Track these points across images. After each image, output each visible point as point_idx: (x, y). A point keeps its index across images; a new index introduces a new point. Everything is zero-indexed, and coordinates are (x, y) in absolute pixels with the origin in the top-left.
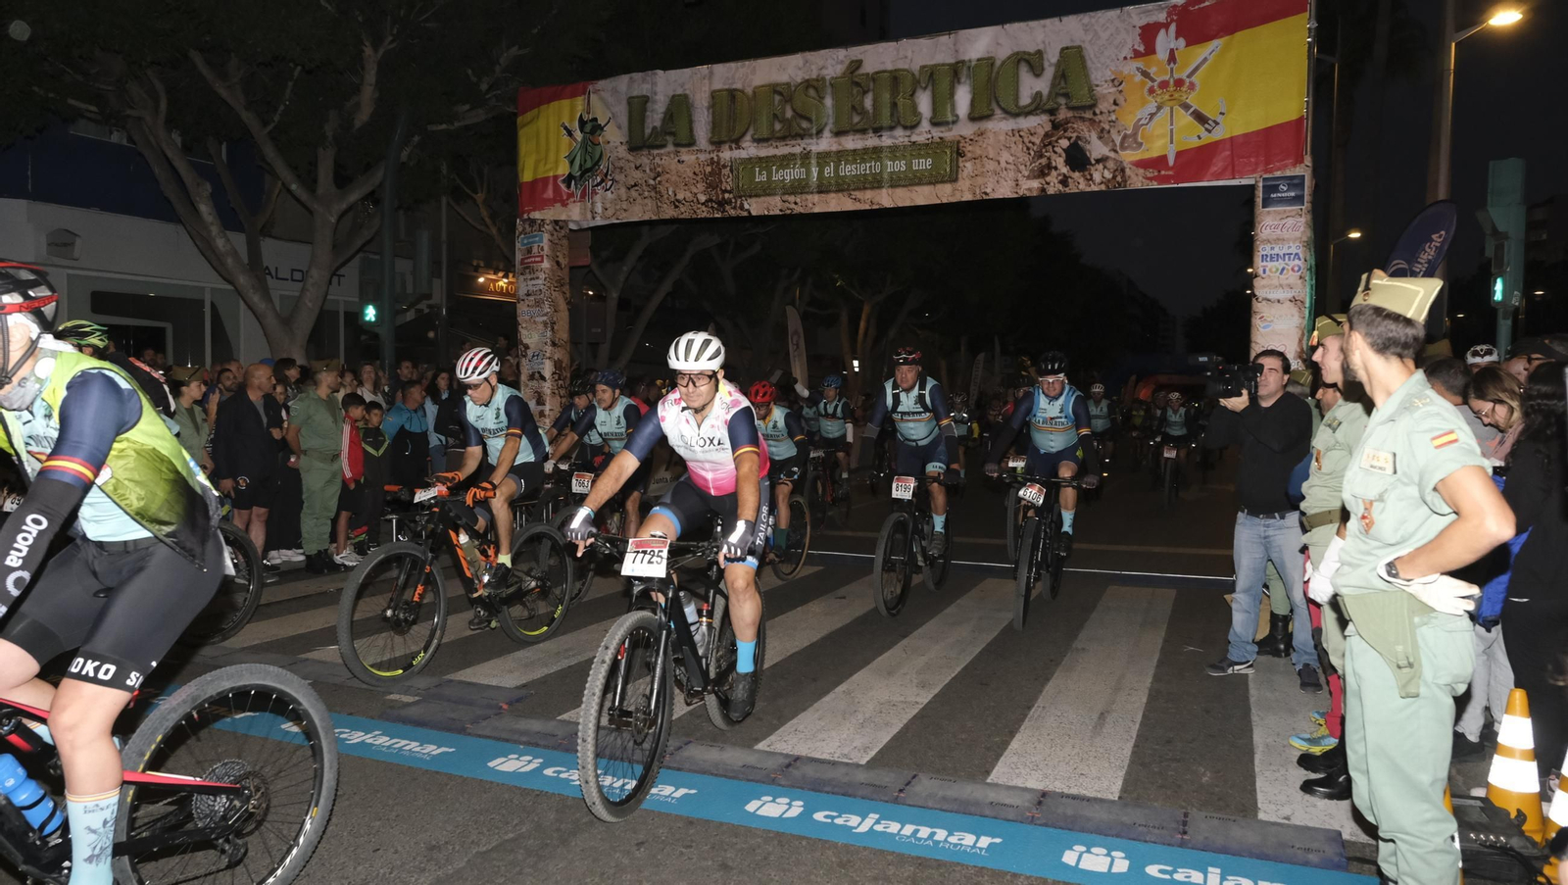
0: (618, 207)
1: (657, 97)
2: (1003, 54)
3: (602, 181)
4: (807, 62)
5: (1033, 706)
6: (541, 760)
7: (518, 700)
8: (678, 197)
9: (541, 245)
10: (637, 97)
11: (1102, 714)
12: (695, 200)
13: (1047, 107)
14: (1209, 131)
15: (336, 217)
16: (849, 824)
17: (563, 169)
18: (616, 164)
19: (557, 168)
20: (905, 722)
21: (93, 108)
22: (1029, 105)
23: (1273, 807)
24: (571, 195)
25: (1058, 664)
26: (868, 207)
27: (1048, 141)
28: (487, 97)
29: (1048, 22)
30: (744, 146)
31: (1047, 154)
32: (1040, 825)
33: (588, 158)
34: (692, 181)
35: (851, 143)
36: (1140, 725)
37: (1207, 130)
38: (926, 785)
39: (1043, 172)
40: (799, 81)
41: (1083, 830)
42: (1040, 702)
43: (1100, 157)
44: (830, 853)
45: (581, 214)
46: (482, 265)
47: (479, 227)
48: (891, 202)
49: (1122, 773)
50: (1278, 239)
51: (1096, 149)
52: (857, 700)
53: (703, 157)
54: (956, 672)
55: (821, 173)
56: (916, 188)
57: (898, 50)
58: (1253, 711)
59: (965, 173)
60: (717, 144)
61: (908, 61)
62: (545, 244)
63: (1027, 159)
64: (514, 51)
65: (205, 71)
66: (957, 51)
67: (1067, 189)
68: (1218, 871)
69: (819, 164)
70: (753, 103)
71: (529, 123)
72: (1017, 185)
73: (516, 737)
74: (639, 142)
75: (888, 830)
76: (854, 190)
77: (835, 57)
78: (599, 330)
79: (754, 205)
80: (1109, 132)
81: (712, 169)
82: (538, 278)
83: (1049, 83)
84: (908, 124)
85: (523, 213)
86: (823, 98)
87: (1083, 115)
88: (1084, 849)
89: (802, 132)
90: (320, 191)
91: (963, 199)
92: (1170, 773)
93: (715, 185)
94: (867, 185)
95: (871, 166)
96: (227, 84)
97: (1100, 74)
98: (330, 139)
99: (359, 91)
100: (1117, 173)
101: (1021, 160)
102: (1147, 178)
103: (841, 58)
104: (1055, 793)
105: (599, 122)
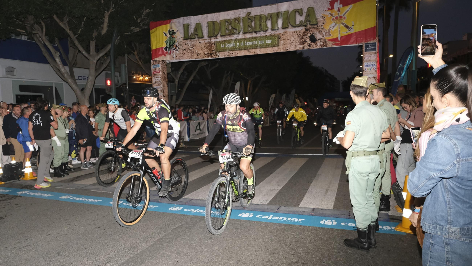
0: (180, 56)
1: (192, 24)
2: (291, 10)
3: (175, 48)
4: (235, 13)
5: (308, 189)
6: (182, 208)
8: (199, 53)
9: (159, 68)
10: (186, 24)
11: (327, 190)
12: (204, 53)
13: (304, 25)
14: (350, 31)
15: (96, 61)
16: (265, 218)
17: (164, 45)
18: (180, 43)
19: (162, 45)
20: (276, 194)
21: (24, 31)
22: (299, 24)
24: (167, 53)
25: (313, 179)
26: (253, 54)
27: (305, 34)
28: (140, 24)
30: (218, 37)
31: (304, 38)
32: (314, 216)
34: (203, 48)
35: (248, 36)
37: (349, 30)
38: (283, 208)
39: (303, 43)
40: (233, 18)
41: (324, 216)
42: (310, 188)
43: (319, 38)
44: (262, 224)
45: (170, 58)
46: (134, 72)
47: (135, 62)
48: (260, 52)
49: (333, 203)
50: (369, 60)
51: (318, 36)
53: (206, 41)
54: (287, 182)
55: (240, 45)
56: (268, 48)
57: (261, 9)
59: (281, 44)
60: (210, 37)
61: (264, 12)
62: (160, 67)
63: (299, 39)
64: (147, 10)
65: (57, 20)
67: (310, 48)
69: (239, 42)
70: (220, 25)
71: (154, 32)
72: (296, 47)
74: (187, 38)
75: (276, 219)
76: (249, 49)
77: (243, 11)
78: (174, 91)
79: (221, 55)
80: (322, 31)
81: (209, 45)
82: (158, 77)
83: (304, 18)
84: (265, 30)
85: (153, 58)
86: (240, 23)
87: (314, 27)
88: (325, 220)
89: (234, 33)
90: (91, 53)
91: (281, 51)
93: (210, 49)
94: (253, 48)
95: (254, 42)
96: (64, 23)
97: (319, 15)
98: (94, 38)
99: (103, 24)
100: (324, 43)
101: (297, 40)
102: (333, 44)
103: (245, 11)
104: (317, 208)
105: (174, 31)
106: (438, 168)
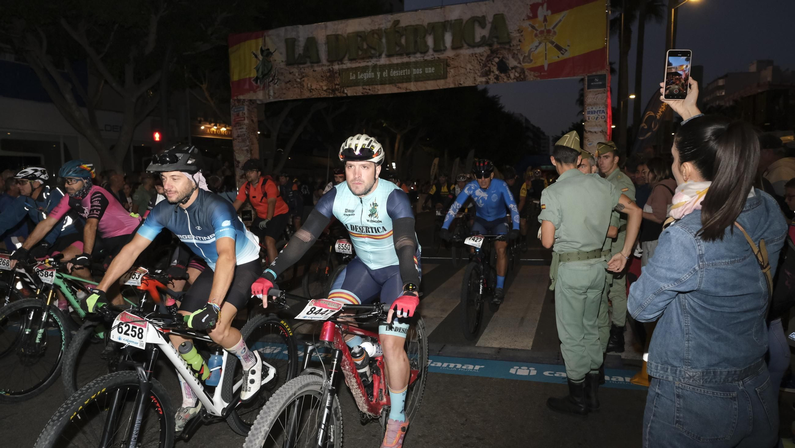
0: (281, 92)
1: (300, 39)
2: (466, 17)
4: (373, 21)
5: (493, 316)
8: (312, 88)
9: (244, 112)
10: (290, 39)
12: (321, 89)
13: (488, 43)
14: (563, 54)
15: (136, 99)
17: (254, 74)
18: (280, 71)
19: (250, 74)
20: (438, 325)
22: (480, 42)
24: (258, 87)
26: (404, 91)
27: (489, 59)
28: (211, 37)
29: (487, 2)
30: (345, 62)
31: (489, 65)
32: (499, 360)
33: (266, 68)
34: (320, 80)
35: (396, 60)
36: (539, 321)
38: (450, 348)
39: (487, 74)
40: (369, 30)
42: (495, 314)
43: (513, 66)
45: (263, 96)
46: (203, 119)
47: (204, 102)
48: (416, 88)
50: (595, 104)
51: (512, 63)
53: (325, 68)
54: (457, 305)
55: (381, 75)
56: (428, 82)
57: (417, 16)
59: (451, 74)
60: (331, 61)
61: (422, 21)
62: (246, 111)
63: (479, 67)
64: (224, 14)
65: (67, 27)
67: (498, 82)
69: (380, 71)
70: (347, 40)
71: (235, 51)
72: (475, 80)
74: (291, 61)
76: (398, 83)
77: (386, 18)
79: (350, 91)
80: (517, 54)
81: (330, 74)
82: (243, 128)
83: (488, 32)
84: (423, 51)
85: (234, 96)
86: (381, 39)
87: (505, 47)
88: (518, 368)
89: (371, 55)
90: (127, 86)
91: (450, 87)
93: (332, 82)
94: (404, 81)
95: (405, 72)
96: (79, 33)
97: (512, 27)
98: (132, 60)
99: (148, 36)
100: (521, 74)
101: (477, 68)
102: (535, 76)
103: (389, 19)
104: (505, 348)
105: (270, 51)
106: (671, 276)
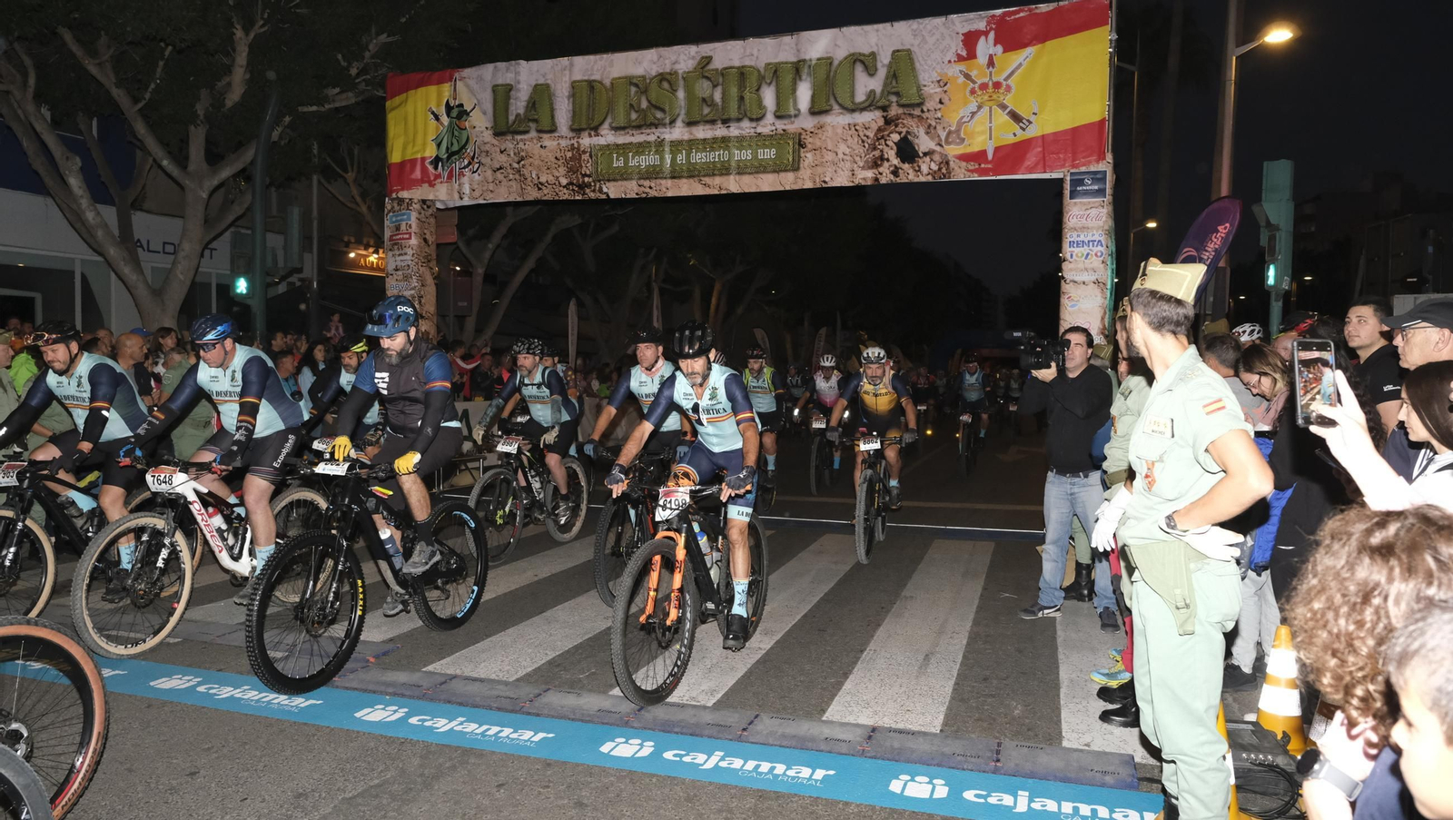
0: (485, 188)
1: (521, 86)
2: (840, 55)
4: (661, 57)
5: (865, 649)
6: (406, 710)
7: (385, 654)
8: (541, 180)
9: (409, 222)
10: (502, 85)
11: (927, 655)
12: (557, 183)
13: (880, 104)
14: (1024, 130)
15: (207, 192)
16: (695, 761)
17: (431, 152)
18: (483, 148)
19: (424, 151)
20: (749, 666)
22: (864, 102)
23: (1075, 735)
24: (438, 176)
25: (888, 612)
26: (717, 192)
27: (881, 135)
28: (357, 81)
29: (880, 26)
30: (602, 133)
31: (880, 147)
32: (870, 757)
33: (455, 141)
34: (554, 166)
35: (702, 132)
36: (961, 665)
37: (1021, 128)
38: (767, 724)
39: (876, 163)
40: (654, 73)
41: (908, 761)
42: (872, 646)
43: (927, 151)
44: (678, 788)
45: (449, 194)
46: (353, 240)
47: (349, 205)
48: (738, 188)
49: (944, 709)
50: (1084, 228)
51: (924, 143)
52: (705, 647)
53: (564, 143)
54: (796, 620)
55: (673, 160)
56: (761, 175)
57: (745, 49)
58: (1060, 650)
59: (806, 163)
60: (577, 131)
61: (754, 58)
62: (413, 222)
63: (862, 151)
65: (75, 48)
66: (798, 51)
67: (898, 179)
68: (1027, 794)
69: (671, 152)
70: (611, 92)
71: (400, 105)
72: (853, 175)
73: (383, 688)
74: (504, 128)
75: (732, 766)
76: (704, 176)
77: (687, 52)
78: (466, 304)
79: (613, 189)
80: (935, 128)
81: (573, 154)
82: (406, 254)
83: (881, 83)
84: (754, 117)
85: (392, 192)
86: (676, 91)
87: (912, 112)
88: (909, 778)
89: (656, 121)
90: (192, 167)
91: (805, 187)
92: (986, 707)
93: (575, 170)
94: (716, 172)
95: (719, 155)
96: (97, 61)
97: (927, 76)
98: (202, 117)
99: (230, 72)
100: (942, 166)
101: (856, 152)
102: (969, 171)
103: (693, 53)
104: (884, 728)
105: (465, 108)
